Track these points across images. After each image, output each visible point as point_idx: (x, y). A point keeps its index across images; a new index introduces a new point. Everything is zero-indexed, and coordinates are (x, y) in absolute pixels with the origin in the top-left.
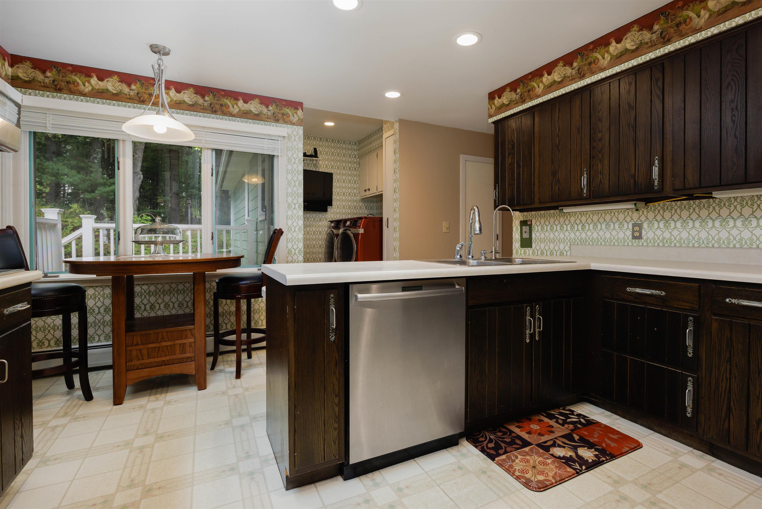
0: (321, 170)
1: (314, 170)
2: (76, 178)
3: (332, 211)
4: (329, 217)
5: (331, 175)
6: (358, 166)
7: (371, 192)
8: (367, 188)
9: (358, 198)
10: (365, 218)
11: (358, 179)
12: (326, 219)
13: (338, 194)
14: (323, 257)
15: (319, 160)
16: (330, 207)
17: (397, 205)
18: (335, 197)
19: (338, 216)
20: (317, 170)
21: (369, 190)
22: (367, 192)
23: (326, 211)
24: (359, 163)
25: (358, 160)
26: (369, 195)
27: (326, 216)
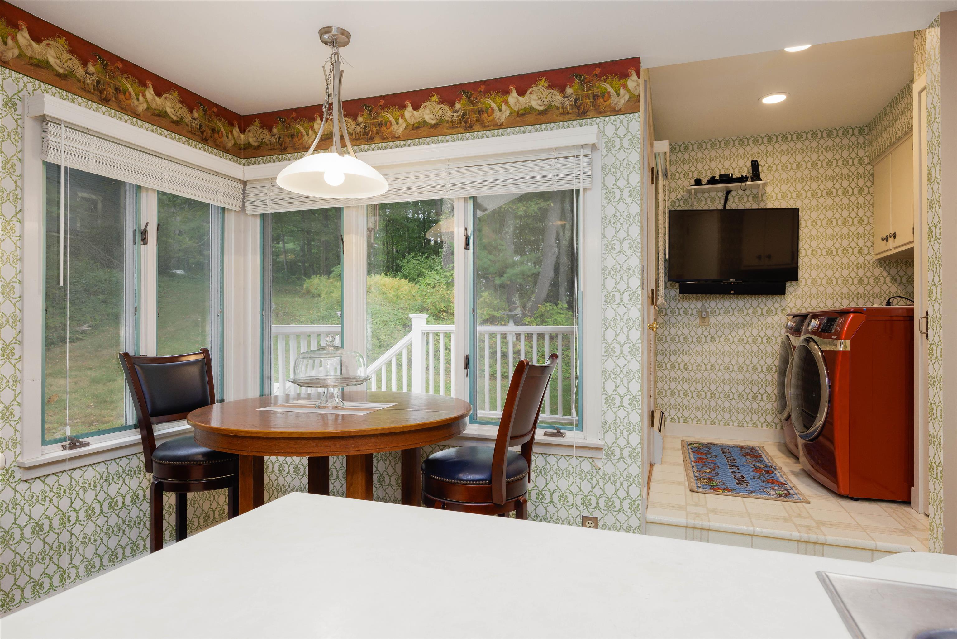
0: (770, 206)
1: (755, 207)
2: (486, 260)
3: (799, 292)
4: (791, 305)
5: (794, 213)
6: (869, 183)
7: (899, 241)
8: (891, 232)
9: (869, 258)
10: (857, 311)
11: (869, 214)
12: (784, 309)
13: (814, 253)
14: (776, 392)
15: (765, 185)
16: (794, 283)
17: (936, 277)
18: (804, 261)
19: (814, 303)
20: (762, 206)
21: (894, 236)
22: (891, 243)
23: (781, 291)
24: (872, 175)
25: (869, 167)
26: (895, 248)
27: (783, 304)
